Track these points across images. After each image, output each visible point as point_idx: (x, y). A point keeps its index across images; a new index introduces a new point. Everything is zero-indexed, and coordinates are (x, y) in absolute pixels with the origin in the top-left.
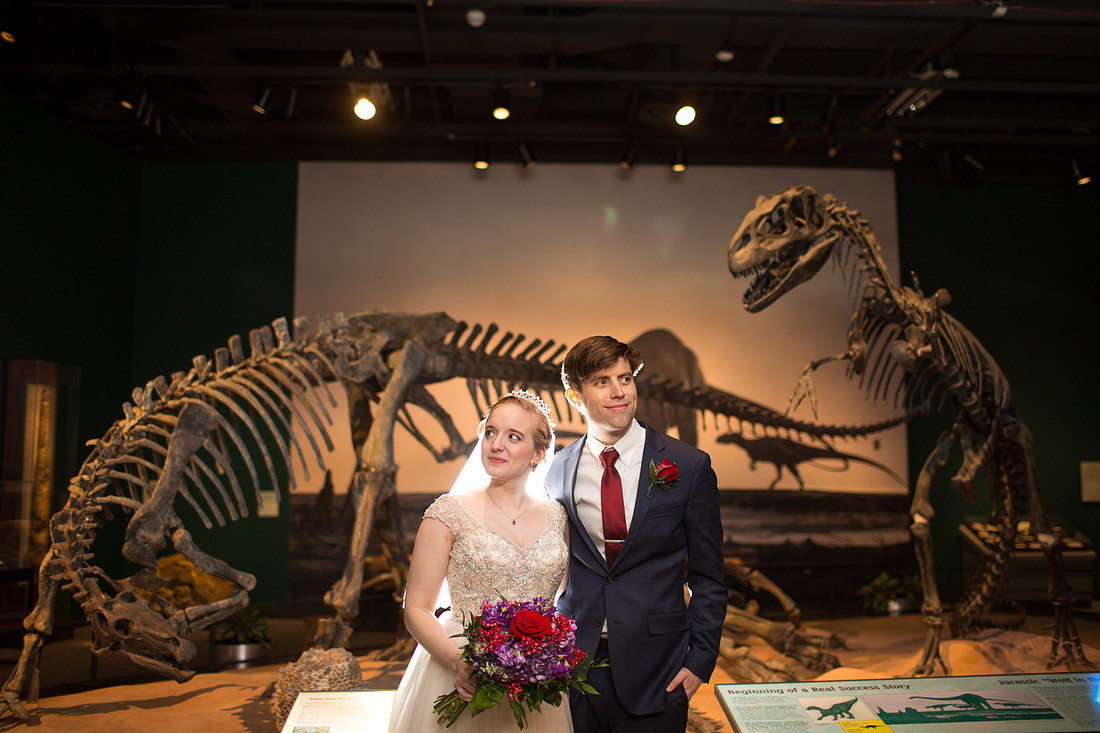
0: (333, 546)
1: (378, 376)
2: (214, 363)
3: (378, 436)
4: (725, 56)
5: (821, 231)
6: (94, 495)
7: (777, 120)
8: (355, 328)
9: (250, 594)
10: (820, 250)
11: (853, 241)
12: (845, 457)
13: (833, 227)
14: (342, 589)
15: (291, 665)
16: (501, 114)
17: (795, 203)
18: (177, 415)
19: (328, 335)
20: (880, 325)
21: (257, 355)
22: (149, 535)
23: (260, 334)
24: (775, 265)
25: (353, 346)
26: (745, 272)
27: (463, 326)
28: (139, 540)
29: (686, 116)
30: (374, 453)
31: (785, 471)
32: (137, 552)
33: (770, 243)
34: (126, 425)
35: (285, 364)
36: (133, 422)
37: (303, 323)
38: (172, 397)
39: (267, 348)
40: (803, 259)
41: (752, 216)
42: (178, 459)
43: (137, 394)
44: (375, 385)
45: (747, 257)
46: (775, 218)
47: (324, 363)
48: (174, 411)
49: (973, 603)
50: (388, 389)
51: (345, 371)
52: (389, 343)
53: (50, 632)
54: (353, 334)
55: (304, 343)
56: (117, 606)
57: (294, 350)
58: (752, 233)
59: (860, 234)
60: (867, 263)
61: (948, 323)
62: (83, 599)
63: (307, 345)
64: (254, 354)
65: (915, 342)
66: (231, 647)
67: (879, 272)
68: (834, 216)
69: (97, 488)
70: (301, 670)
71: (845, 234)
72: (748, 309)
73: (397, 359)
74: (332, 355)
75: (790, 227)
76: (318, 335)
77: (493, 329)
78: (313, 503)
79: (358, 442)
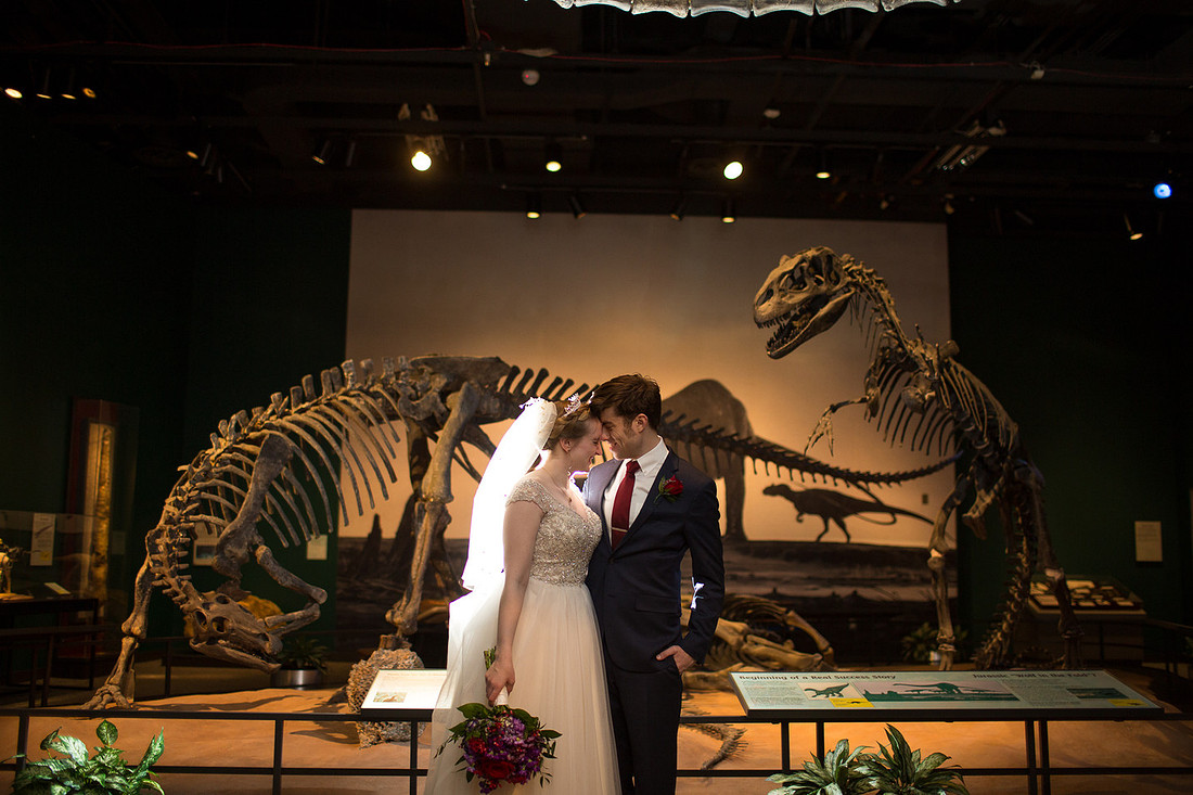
0: (381, 590)
1: (437, 415)
2: (290, 399)
3: (437, 470)
4: (772, 114)
5: (838, 287)
6: (187, 514)
7: (823, 175)
8: (416, 369)
9: (322, 607)
10: (838, 303)
11: (868, 298)
12: (893, 511)
13: (849, 284)
14: (401, 608)
15: (362, 662)
16: (553, 167)
17: (814, 262)
18: (259, 446)
19: (391, 376)
20: (897, 372)
21: (327, 394)
22: (235, 550)
23: (330, 374)
24: (796, 318)
25: (414, 387)
26: (768, 323)
27: (516, 371)
28: (227, 554)
29: (733, 170)
30: (433, 485)
31: (832, 523)
32: (225, 565)
33: (791, 297)
34: (213, 452)
35: (353, 401)
36: (219, 451)
37: (369, 365)
38: (253, 429)
39: (336, 387)
40: (823, 312)
41: (776, 273)
42: (260, 483)
43: (222, 426)
44: (433, 424)
45: (770, 310)
46: (797, 275)
47: (387, 401)
48: (256, 442)
49: (994, 640)
50: (446, 426)
51: (408, 409)
52: (447, 385)
53: (144, 636)
54: (412, 376)
55: (370, 383)
56: (214, 607)
57: (360, 389)
58: (775, 288)
59: (876, 290)
60: (882, 316)
61: (957, 372)
62: (182, 602)
63: (372, 385)
64: (324, 392)
65: (923, 388)
66: (289, 672)
67: (892, 323)
68: (851, 274)
69: (190, 508)
70: (373, 665)
71: (862, 290)
72: (770, 356)
73: (455, 400)
74: (395, 395)
75: (810, 283)
76: (382, 377)
77: (544, 374)
78: (361, 548)
79: (416, 478)
